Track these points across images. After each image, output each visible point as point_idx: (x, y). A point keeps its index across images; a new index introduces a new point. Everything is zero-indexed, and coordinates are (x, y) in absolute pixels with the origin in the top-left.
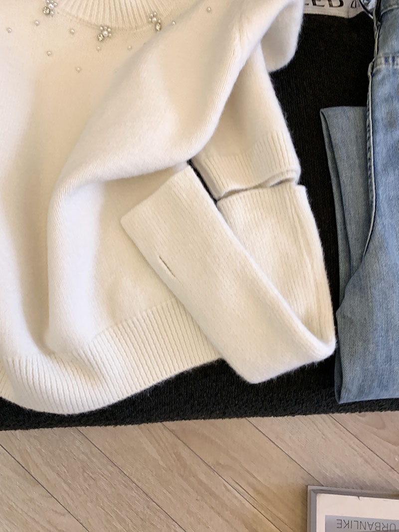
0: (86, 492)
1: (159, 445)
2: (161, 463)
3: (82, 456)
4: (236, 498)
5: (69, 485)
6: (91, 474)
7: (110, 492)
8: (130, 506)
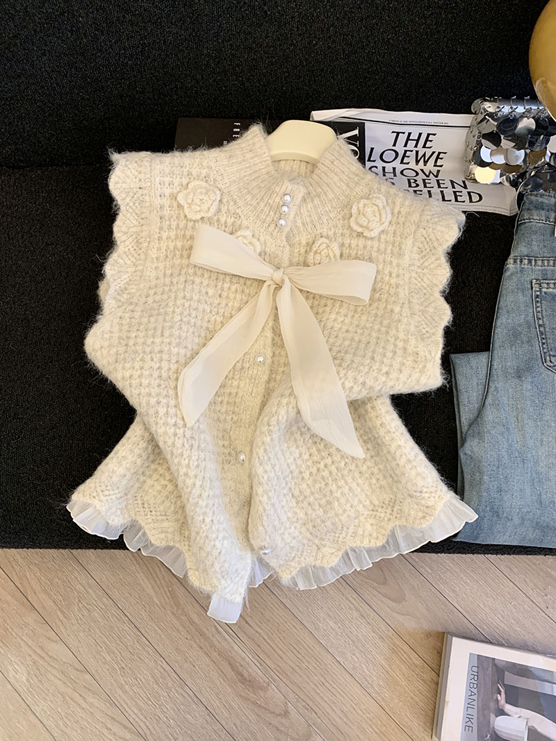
0: (80, 622)
1: (156, 582)
2: (155, 599)
3: (79, 587)
4: (226, 640)
5: (62, 612)
6: (85, 605)
7: (102, 624)
8: (119, 638)
